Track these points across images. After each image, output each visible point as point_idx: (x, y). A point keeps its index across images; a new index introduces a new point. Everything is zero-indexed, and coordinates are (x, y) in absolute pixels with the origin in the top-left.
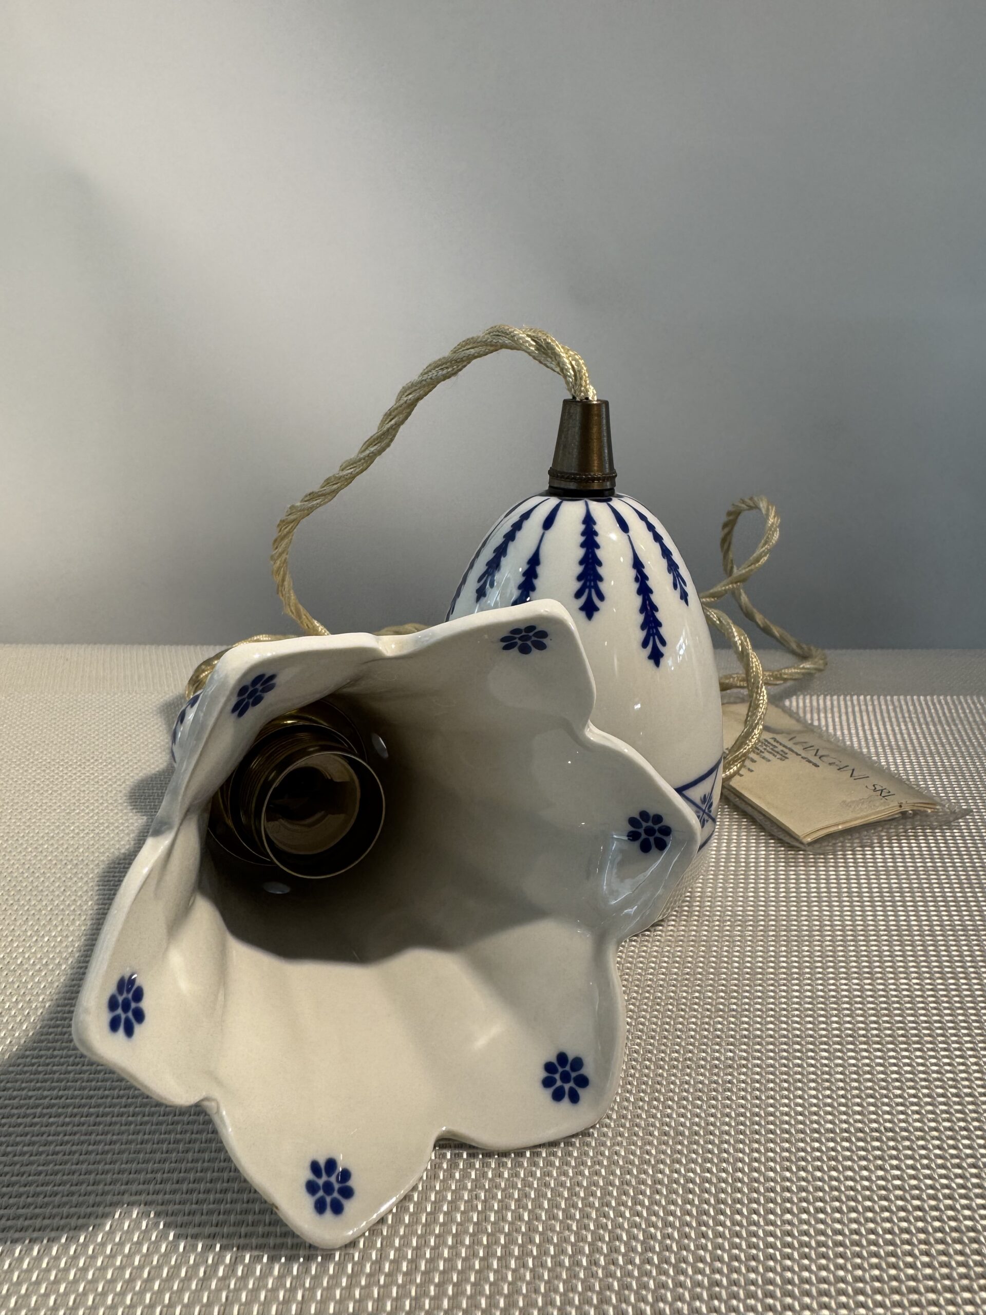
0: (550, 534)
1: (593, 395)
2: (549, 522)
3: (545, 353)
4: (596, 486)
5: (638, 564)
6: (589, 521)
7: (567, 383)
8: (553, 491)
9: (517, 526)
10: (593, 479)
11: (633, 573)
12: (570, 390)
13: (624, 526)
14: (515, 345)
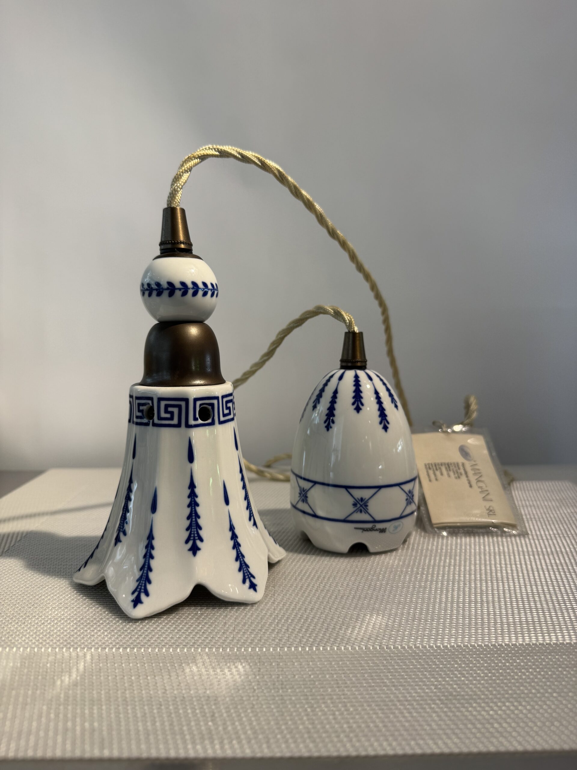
0: (342, 382)
1: (356, 330)
2: (341, 378)
3: (337, 315)
4: (359, 364)
5: (376, 393)
6: (357, 377)
7: (346, 325)
8: (342, 367)
9: (328, 380)
10: (358, 362)
11: (375, 396)
12: (347, 328)
13: (370, 378)
14: (325, 312)
